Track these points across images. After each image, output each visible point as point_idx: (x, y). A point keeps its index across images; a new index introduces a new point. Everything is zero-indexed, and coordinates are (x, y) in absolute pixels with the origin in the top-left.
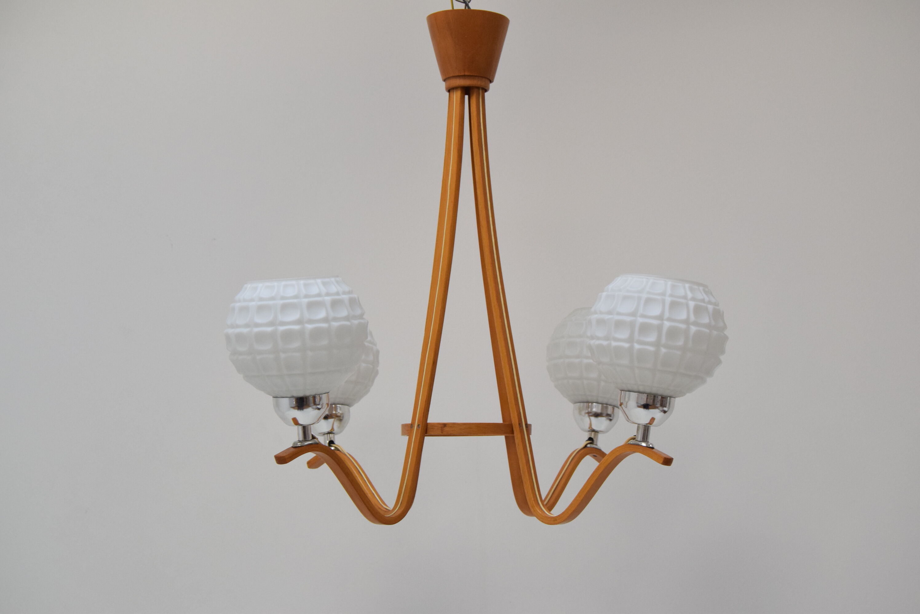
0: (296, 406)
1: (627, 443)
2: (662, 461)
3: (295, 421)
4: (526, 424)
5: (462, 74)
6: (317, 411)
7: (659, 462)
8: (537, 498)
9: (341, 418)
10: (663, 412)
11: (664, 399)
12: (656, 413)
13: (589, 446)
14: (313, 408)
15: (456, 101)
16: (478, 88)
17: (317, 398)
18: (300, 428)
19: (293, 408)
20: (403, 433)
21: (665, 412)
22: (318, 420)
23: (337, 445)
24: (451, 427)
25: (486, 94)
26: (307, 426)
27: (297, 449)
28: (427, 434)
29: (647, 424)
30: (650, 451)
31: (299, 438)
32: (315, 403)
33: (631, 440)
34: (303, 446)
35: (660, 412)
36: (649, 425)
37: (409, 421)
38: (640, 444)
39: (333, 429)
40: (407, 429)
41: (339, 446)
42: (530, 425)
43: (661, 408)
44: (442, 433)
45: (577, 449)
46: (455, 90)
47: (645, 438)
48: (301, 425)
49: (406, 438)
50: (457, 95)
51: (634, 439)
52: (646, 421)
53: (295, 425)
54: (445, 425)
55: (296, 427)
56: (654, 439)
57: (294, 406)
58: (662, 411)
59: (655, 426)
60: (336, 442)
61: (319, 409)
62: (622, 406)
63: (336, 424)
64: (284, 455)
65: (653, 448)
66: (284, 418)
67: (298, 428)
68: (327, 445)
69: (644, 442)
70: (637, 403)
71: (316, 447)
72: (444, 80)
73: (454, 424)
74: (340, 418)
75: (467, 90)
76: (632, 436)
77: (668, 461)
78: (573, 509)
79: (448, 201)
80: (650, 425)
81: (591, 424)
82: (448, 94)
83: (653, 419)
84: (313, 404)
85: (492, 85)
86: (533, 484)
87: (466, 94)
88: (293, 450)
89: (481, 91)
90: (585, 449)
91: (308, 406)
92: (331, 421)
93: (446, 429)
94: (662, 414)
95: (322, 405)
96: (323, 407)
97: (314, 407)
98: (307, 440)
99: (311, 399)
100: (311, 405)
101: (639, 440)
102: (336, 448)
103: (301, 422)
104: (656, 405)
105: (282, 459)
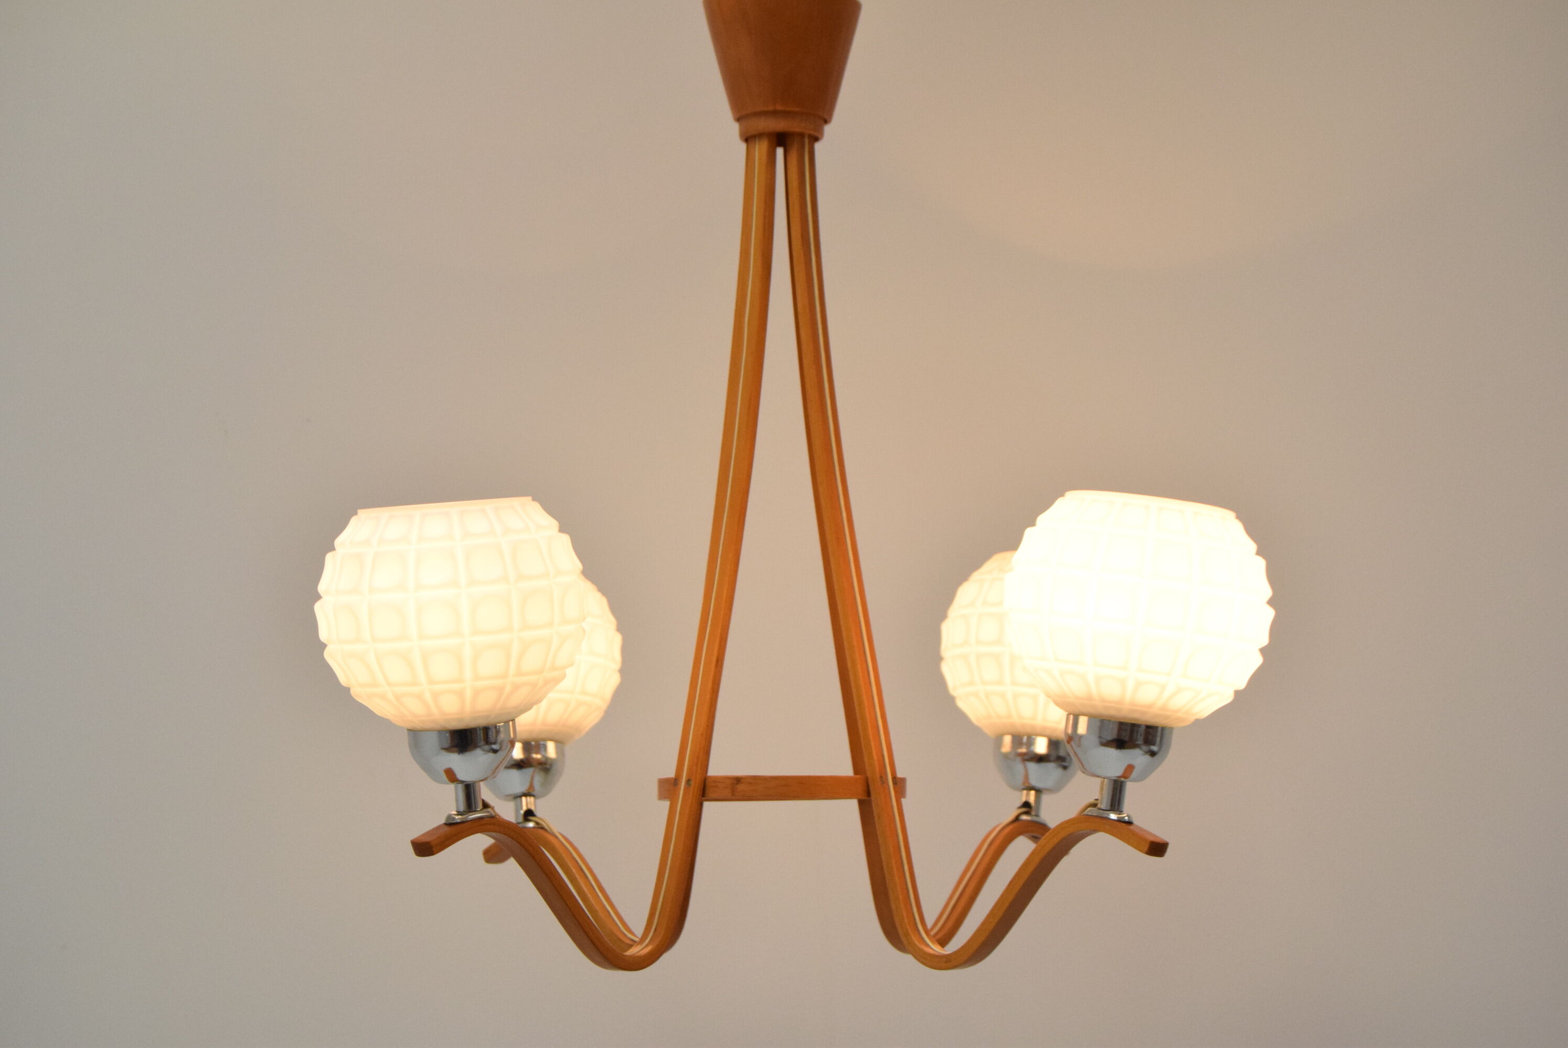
0: (452, 747)
1: (1082, 814)
2: (1146, 848)
3: (451, 776)
4: (895, 778)
5: (771, 108)
6: (491, 755)
7: (1140, 851)
8: (915, 919)
9: (548, 767)
10: (1149, 753)
11: (1151, 731)
12: (1137, 757)
13: (1024, 817)
14: (484, 750)
15: (760, 159)
16: (802, 135)
17: (490, 731)
18: (460, 787)
19: (448, 750)
20: (662, 796)
21: (1153, 754)
22: (494, 772)
23: (539, 818)
24: (750, 783)
25: (818, 146)
26: (473, 784)
27: (454, 828)
28: (706, 798)
29: (1118, 777)
30: (1124, 829)
31: (458, 807)
32: (487, 741)
33: (1089, 809)
34: (467, 822)
35: (1143, 755)
36: (1123, 779)
37: (672, 774)
38: (1106, 815)
39: (531, 786)
40: (668, 788)
41: (543, 821)
42: (903, 780)
43: (1145, 748)
44: (733, 795)
45: (999, 824)
46: (757, 139)
47: (1116, 802)
48: (462, 782)
49: (666, 804)
50: (761, 148)
51: (1094, 805)
52: (1116, 771)
53: (450, 783)
54: (738, 780)
55: (452, 786)
56: (1133, 806)
57: (446, 745)
58: (1146, 753)
59: (1135, 780)
60: (538, 813)
61: (495, 751)
62: (1072, 743)
63: (538, 778)
64: (428, 839)
65: (1129, 823)
66: (428, 768)
67: (456, 788)
68: (521, 819)
69: (1114, 811)
70: (1100, 737)
71: (491, 824)
72: (738, 120)
73: (755, 778)
74: (545, 766)
75: (781, 139)
76: (1091, 800)
77: (1157, 849)
78: (981, 939)
79: (745, 351)
80: (1126, 780)
81: (1027, 777)
82: (743, 146)
83: (1130, 768)
84: (482, 743)
85: (827, 129)
86: (908, 891)
87: (779, 145)
88: (447, 829)
89: (807, 141)
90: (1016, 824)
91: (475, 746)
92: (529, 771)
93: (741, 787)
94: (1148, 757)
95: (501, 744)
96: (503, 748)
97: (486, 747)
98: (474, 810)
99: (481, 735)
100: (479, 744)
101: (1105, 809)
102: (537, 823)
103: (461, 776)
104: (1136, 740)
105: (424, 848)
